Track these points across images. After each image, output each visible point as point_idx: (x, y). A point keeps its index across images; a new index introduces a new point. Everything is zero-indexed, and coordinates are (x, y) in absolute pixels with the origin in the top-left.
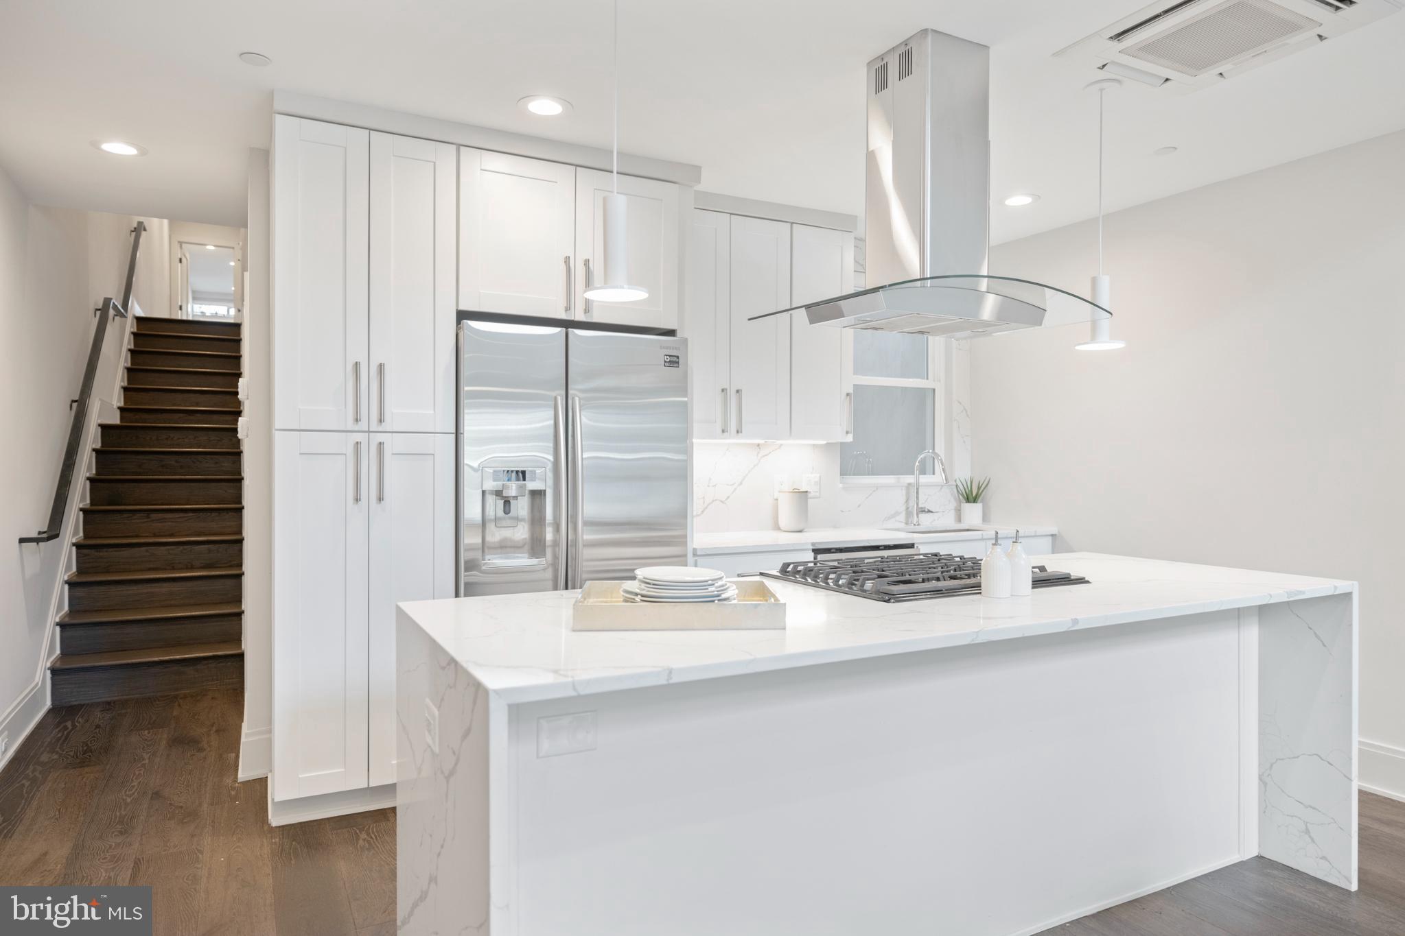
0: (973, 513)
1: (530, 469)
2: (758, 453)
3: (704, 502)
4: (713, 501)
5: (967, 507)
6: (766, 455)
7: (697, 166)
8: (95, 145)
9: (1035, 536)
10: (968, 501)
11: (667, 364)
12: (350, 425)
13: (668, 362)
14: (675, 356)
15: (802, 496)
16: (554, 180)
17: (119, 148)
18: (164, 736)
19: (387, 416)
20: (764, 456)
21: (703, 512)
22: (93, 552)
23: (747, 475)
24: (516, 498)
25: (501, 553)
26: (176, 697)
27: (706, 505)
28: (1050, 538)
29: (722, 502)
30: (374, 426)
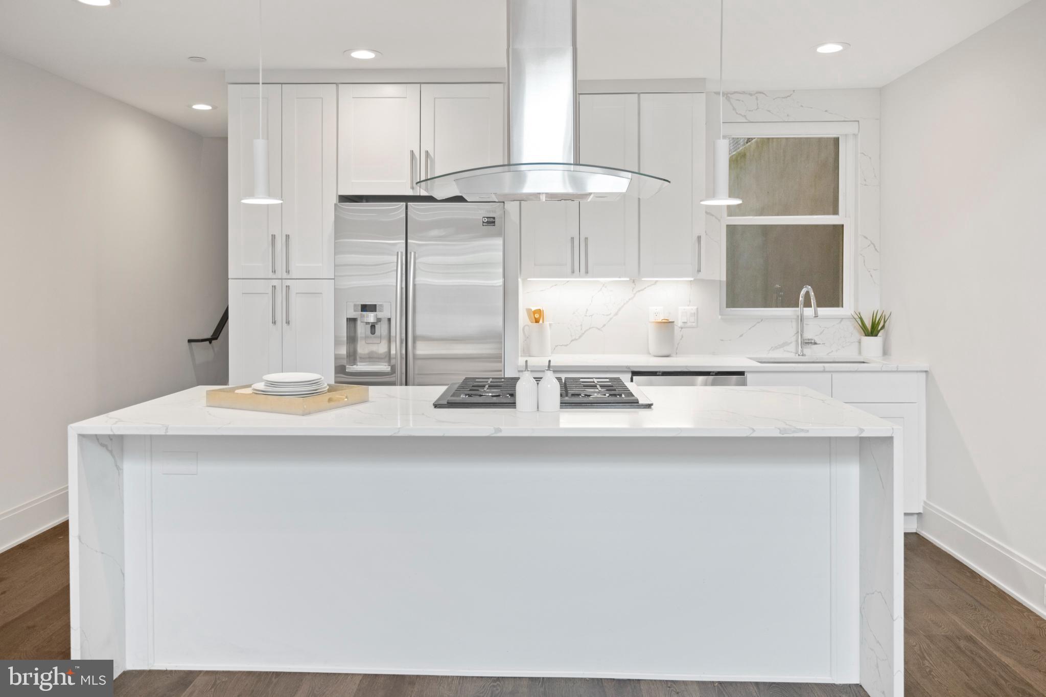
0: (873, 344)
1: (379, 303)
2: (634, 288)
3: (581, 329)
4: (590, 328)
5: (868, 340)
6: (642, 290)
9: (897, 371)
10: (868, 334)
11: (485, 224)
12: (269, 274)
13: (485, 222)
14: (492, 218)
15: (668, 326)
16: (404, 97)
17: (202, 107)
19: (292, 268)
20: (639, 291)
21: (580, 337)
23: (622, 307)
25: (369, 362)
27: (583, 332)
28: (924, 375)
29: (599, 329)
30: (285, 275)
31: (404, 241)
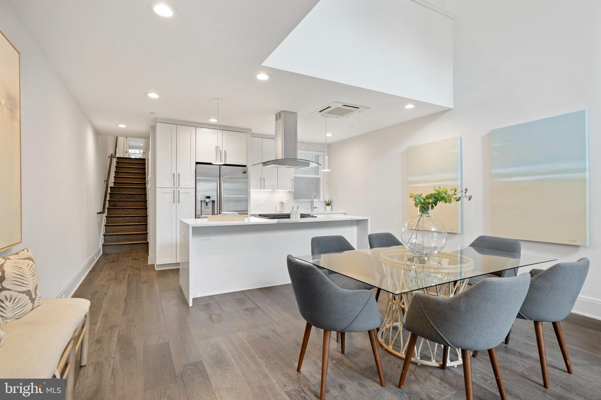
0: (328, 208)
1: (211, 196)
4: (260, 205)
5: (327, 207)
7: (249, 129)
8: (117, 126)
10: (327, 205)
12: (172, 186)
13: (243, 173)
14: (245, 171)
15: (282, 203)
17: (122, 126)
18: (131, 258)
19: (180, 185)
20: (273, 194)
22: (110, 219)
24: (208, 202)
26: (132, 252)
27: (258, 206)
28: (343, 214)
29: (263, 205)
30: (178, 187)
31: (219, 179)
